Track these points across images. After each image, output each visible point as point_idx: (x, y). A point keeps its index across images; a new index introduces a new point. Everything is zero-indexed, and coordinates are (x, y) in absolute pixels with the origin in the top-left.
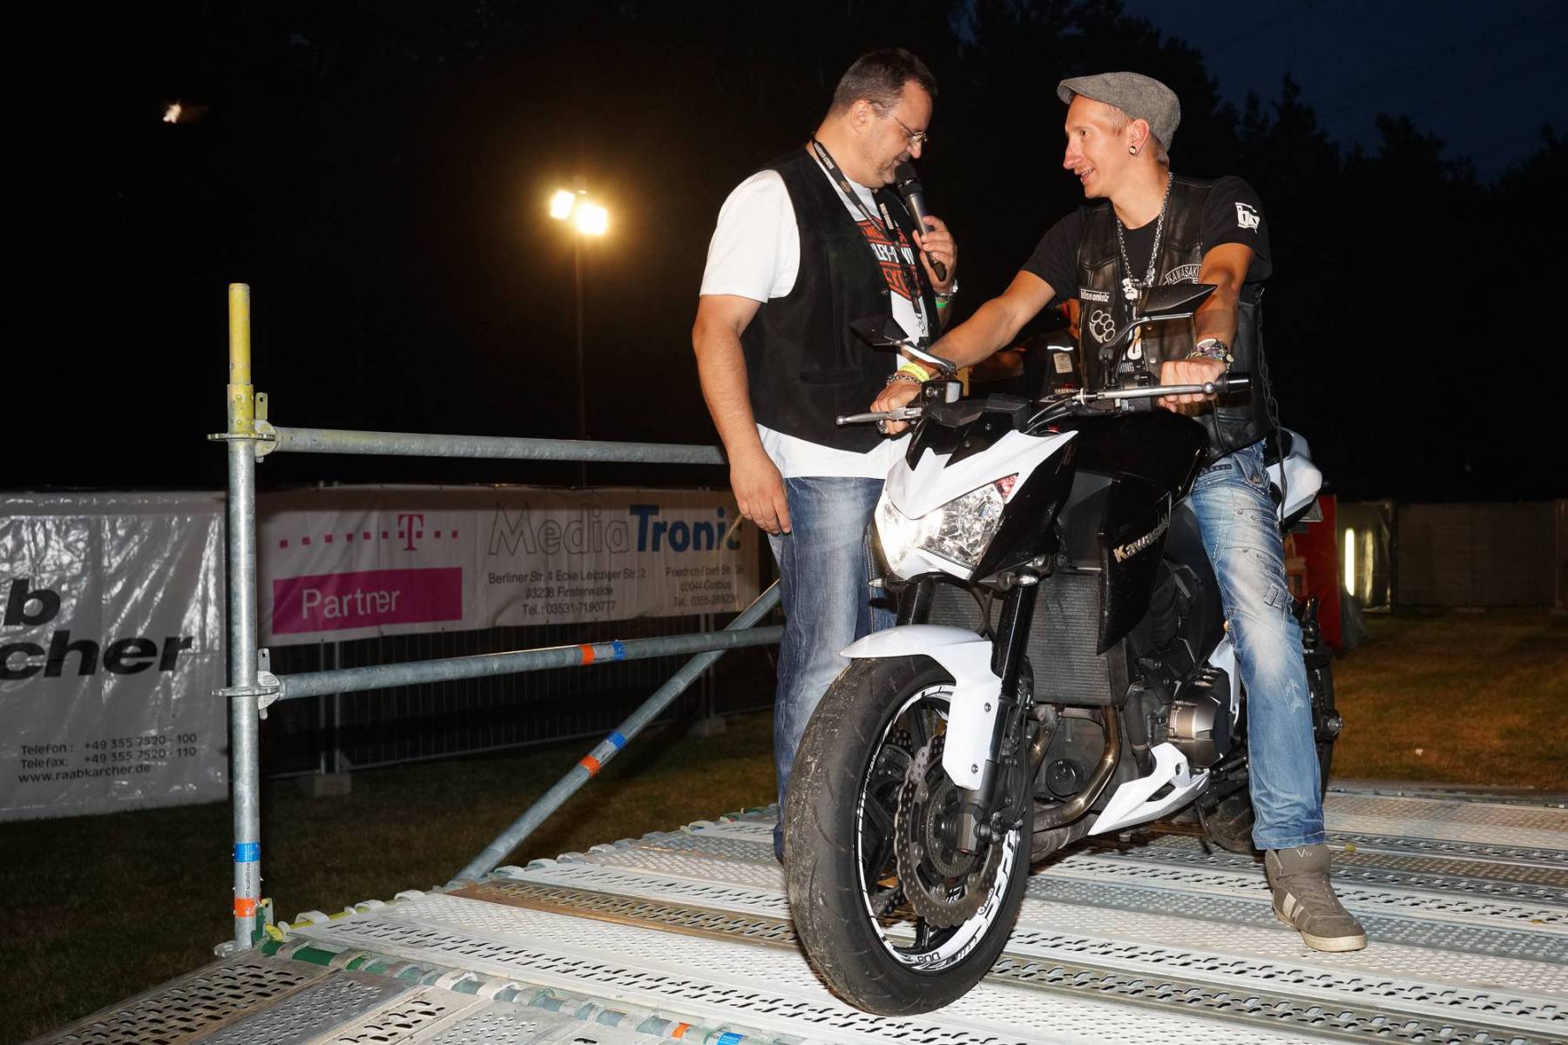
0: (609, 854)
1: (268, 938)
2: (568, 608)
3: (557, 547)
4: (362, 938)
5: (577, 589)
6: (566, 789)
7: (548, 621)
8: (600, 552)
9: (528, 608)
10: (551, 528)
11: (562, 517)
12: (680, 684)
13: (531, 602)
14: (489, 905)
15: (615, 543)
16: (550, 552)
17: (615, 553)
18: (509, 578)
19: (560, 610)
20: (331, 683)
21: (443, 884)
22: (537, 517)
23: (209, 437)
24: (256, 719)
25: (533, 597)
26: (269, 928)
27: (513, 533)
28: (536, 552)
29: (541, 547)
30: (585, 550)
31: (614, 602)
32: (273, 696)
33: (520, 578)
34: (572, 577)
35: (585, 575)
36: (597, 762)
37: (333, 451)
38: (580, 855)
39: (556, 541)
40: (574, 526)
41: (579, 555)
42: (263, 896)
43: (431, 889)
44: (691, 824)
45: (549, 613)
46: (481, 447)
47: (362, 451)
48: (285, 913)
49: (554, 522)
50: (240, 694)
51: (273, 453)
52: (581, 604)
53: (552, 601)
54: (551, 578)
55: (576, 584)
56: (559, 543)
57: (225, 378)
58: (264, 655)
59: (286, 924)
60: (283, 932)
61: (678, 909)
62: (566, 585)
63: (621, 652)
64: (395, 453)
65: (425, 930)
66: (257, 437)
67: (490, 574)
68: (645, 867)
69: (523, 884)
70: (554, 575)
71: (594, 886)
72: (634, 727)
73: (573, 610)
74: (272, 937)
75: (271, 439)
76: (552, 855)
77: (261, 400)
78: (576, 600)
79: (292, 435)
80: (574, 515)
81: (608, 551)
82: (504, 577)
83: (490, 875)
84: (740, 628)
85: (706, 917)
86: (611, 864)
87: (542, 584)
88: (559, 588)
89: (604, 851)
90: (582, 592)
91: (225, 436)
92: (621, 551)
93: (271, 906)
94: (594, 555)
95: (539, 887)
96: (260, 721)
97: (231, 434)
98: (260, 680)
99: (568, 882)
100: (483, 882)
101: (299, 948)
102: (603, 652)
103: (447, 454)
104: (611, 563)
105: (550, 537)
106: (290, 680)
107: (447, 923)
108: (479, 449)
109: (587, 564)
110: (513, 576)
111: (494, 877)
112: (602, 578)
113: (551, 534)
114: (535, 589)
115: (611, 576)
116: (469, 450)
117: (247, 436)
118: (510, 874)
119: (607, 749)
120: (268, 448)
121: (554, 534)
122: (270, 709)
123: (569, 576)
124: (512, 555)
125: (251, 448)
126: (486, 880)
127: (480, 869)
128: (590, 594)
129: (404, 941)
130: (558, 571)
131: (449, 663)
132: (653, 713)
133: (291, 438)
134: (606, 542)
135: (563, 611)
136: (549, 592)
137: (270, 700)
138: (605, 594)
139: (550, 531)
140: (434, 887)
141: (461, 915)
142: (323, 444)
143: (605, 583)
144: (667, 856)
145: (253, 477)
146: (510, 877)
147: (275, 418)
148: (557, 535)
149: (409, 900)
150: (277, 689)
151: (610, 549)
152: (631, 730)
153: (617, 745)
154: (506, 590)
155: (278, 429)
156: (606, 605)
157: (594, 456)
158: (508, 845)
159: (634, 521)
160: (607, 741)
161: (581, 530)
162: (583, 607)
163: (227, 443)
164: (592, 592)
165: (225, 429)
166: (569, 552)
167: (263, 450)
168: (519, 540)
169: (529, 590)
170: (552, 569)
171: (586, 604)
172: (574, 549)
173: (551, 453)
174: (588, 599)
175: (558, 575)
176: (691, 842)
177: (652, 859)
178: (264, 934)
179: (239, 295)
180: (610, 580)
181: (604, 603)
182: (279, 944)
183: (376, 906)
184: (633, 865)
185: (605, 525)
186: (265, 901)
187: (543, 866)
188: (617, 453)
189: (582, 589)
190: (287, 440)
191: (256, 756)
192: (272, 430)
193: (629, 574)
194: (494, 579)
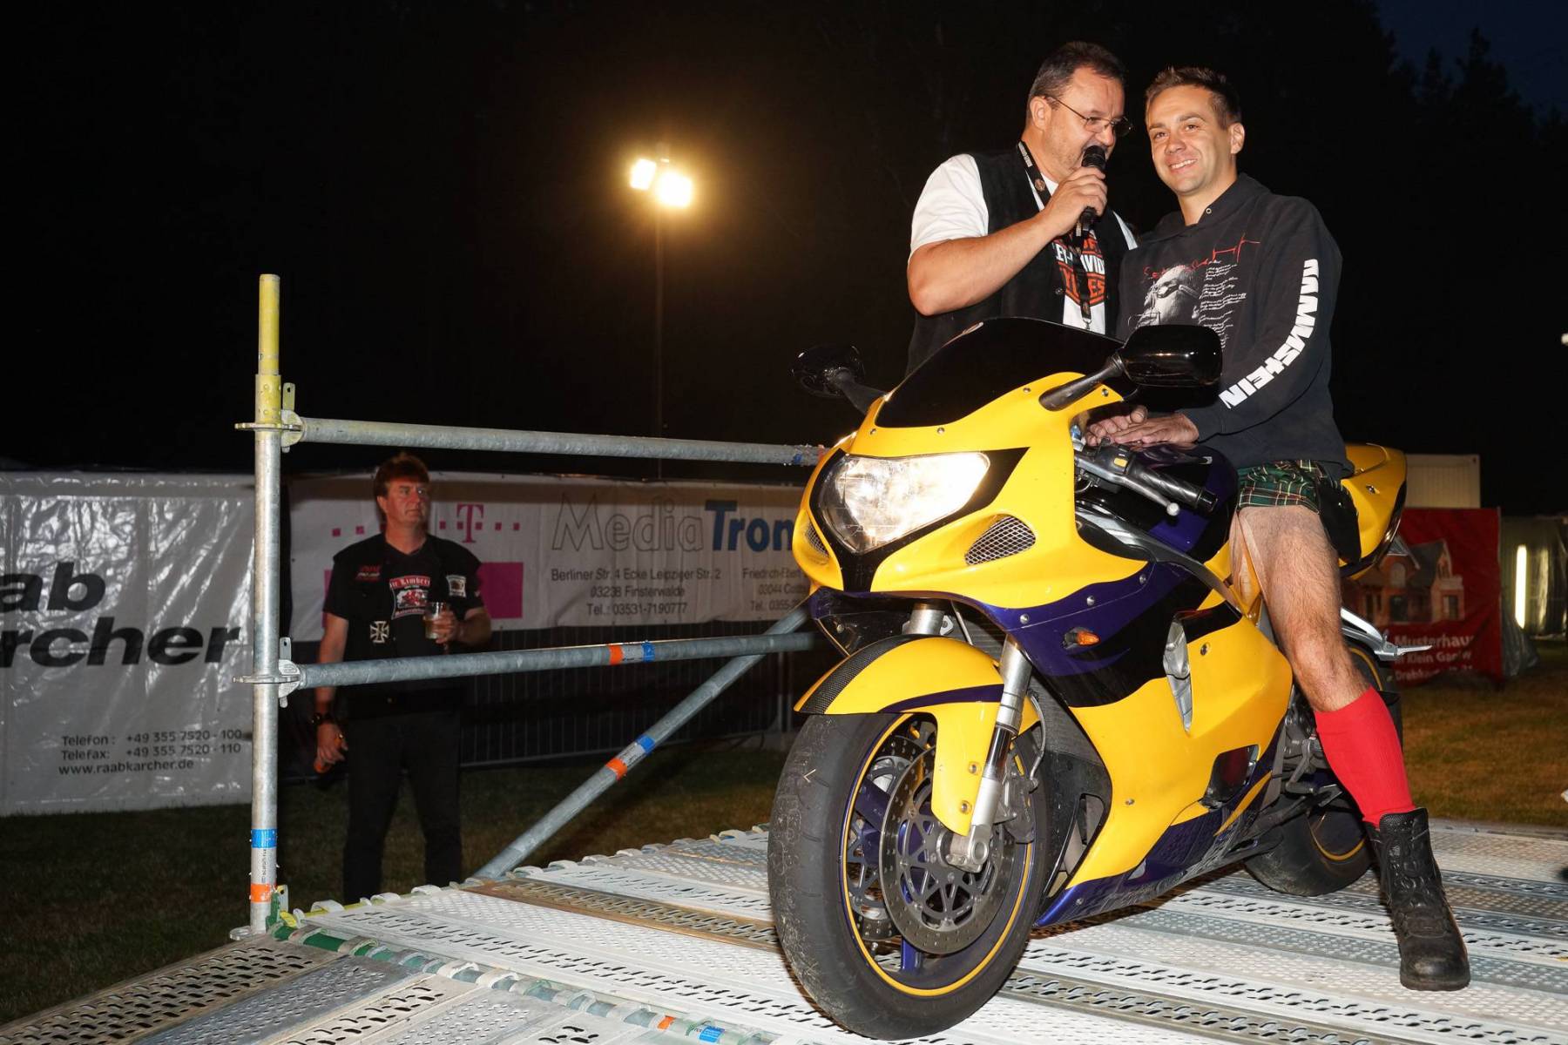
0: (635, 858)
1: (282, 924)
2: (636, 609)
3: (625, 542)
4: (374, 928)
5: (646, 589)
6: (590, 791)
7: (614, 623)
8: (672, 549)
9: (593, 608)
10: (620, 523)
11: (632, 512)
12: (713, 688)
13: (596, 601)
14: (502, 902)
15: (688, 541)
16: (618, 548)
17: (689, 551)
18: (573, 575)
19: (628, 611)
20: (351, 674)
21: (460, 881)
22: (605, 511)
23: (237, 426)
24: (276, 706)
25: (599, 596)
26: (283, 914)
27: (579, 527)
28: (602, 548)
29: (609, 544)
30: (656, 547)
31: (685, 604)
32: (292, 684)
33: (586, 576)
34: (641, 575)
35: (655, 575)
36: (624, 764)
37: (360, 442)
38: (605, 858)
39: (624, 537)
40: (645, 521)
41: (650, 552)
42: (279, 882)
43: (448, 885)
44: (722, 833)
45: (616, 614)
46: (509, 440)
47: (388, 443)
48: (300, 901)
49: (623, 516)
50: (260, 681)
51: (299, 443)
52: (650, 604)
53: (618, 601)
54: (618, 576)
55: (644, 584)
56: (628, 539)
57: (253, 368)
58: (285, 644)
59: (301, 912)
60: (297, 919)
61: (689, 913)
62: (634, 584)
63: (650, 653)
64: (422, 446)
65: (436, 923)
66: (283, 427)
67: (553, 570)
68: (669, 871)
69: (539, 884)
70: (621, 573)
71: (610, 888)
72: (665, 730)
73: (641, 612)
74: (285, 924)
75: (297, 429)
76: (577, 858)
77: (289, 390)
78: (645, 600)
79: (318, 426)
80: (645, 510)
81: (680, 549)
82: (568, 573)
83: (509, 874)
84: (781, 632)
85: (715, 921)
86: (634, 867)
87: (608, 583)
88: (627, 587)
89: (631, 855)
90: (651, 592)
91: (251, 425)
92: (694, 549)
93: (286, 893)
94: (665, 553)
95: (554, 886)
96: (280, 709)
97: (258, 423)
98: (281, 669)
99: (587, 883)
100: (501, 881)
101: (311, 934)
102: (632, 652)
103: (476, 447)
104: (684, 561)
105: (618, 532)
106: (310, 670)
107: (457, 916)
108: (507, 443)
109: (657, 562)
110: (578, 573)
111: (510, 875)
112: (673, 578)
113: (619, 529)
114: (600, 587)
115: (683, 575)
116: (498, 444)
117: (273, 426)
118: (529, 874)
119: (634, 752)
120: (294, 438)
121: (622, 529)
122: (290, 697)
123: (638, 575)
124: (578, 550)
125: (277, 439)
126: (505, 879)
127: (500, 868)
128: (660, 594)
129: (414, 932)
130: (626, 569)
131: (472, 658)
132: (685, 717)
133: (317, 429)
134: (679, 539)
135: (631, 612)
136: (616, 591)
137: (291, 688)
138: (676, 595)
139: (618, 526)
140: (451, 884)
141: (473, 909)
142: (349, 435)
143: (676, 583)
144: (692, 862)
145: (279, 466)
146: (528, 877)
147: (304, 408)
148: (626, 530)
149: (425, 894)
150: (297, 678)
151: (682, 547)
152: (661, 734)
153: (645, 748)
154: (569, 588)
155: (305, 419)
156: (677, 607)
157: (627, 452)
158: (528, 845)
159: (709, 517)
160: (636, 744)
161: (652, 526)
162: (653, 609)
163: (254, 433)
164: (662, 592)
165: (252, 419)
166: (637, 547)
167: (289, 440)
168: (585, 533)
169: (594, 588)
170: (620, 566)
171: (655, 606)
172: (644, 546)
173: (582, 448)
174: (658, 600)
175: (625, 574)
176: (720, 849)
177: (677, 864)
178: (278, 920)
179: (269, 286)
180: (681, 580)
181: (674, 604)
182: (292, 930)
183: (390, 899)
184: (656, 869)
185: (676, 524)
186: (280, 888)
187: (564, 868)
188: (651, 449)
189: (651, 589)
190: (313, 431)
191: (275, 743)
192: (298, 420)
193: (702, 574)
194: (557, 575)
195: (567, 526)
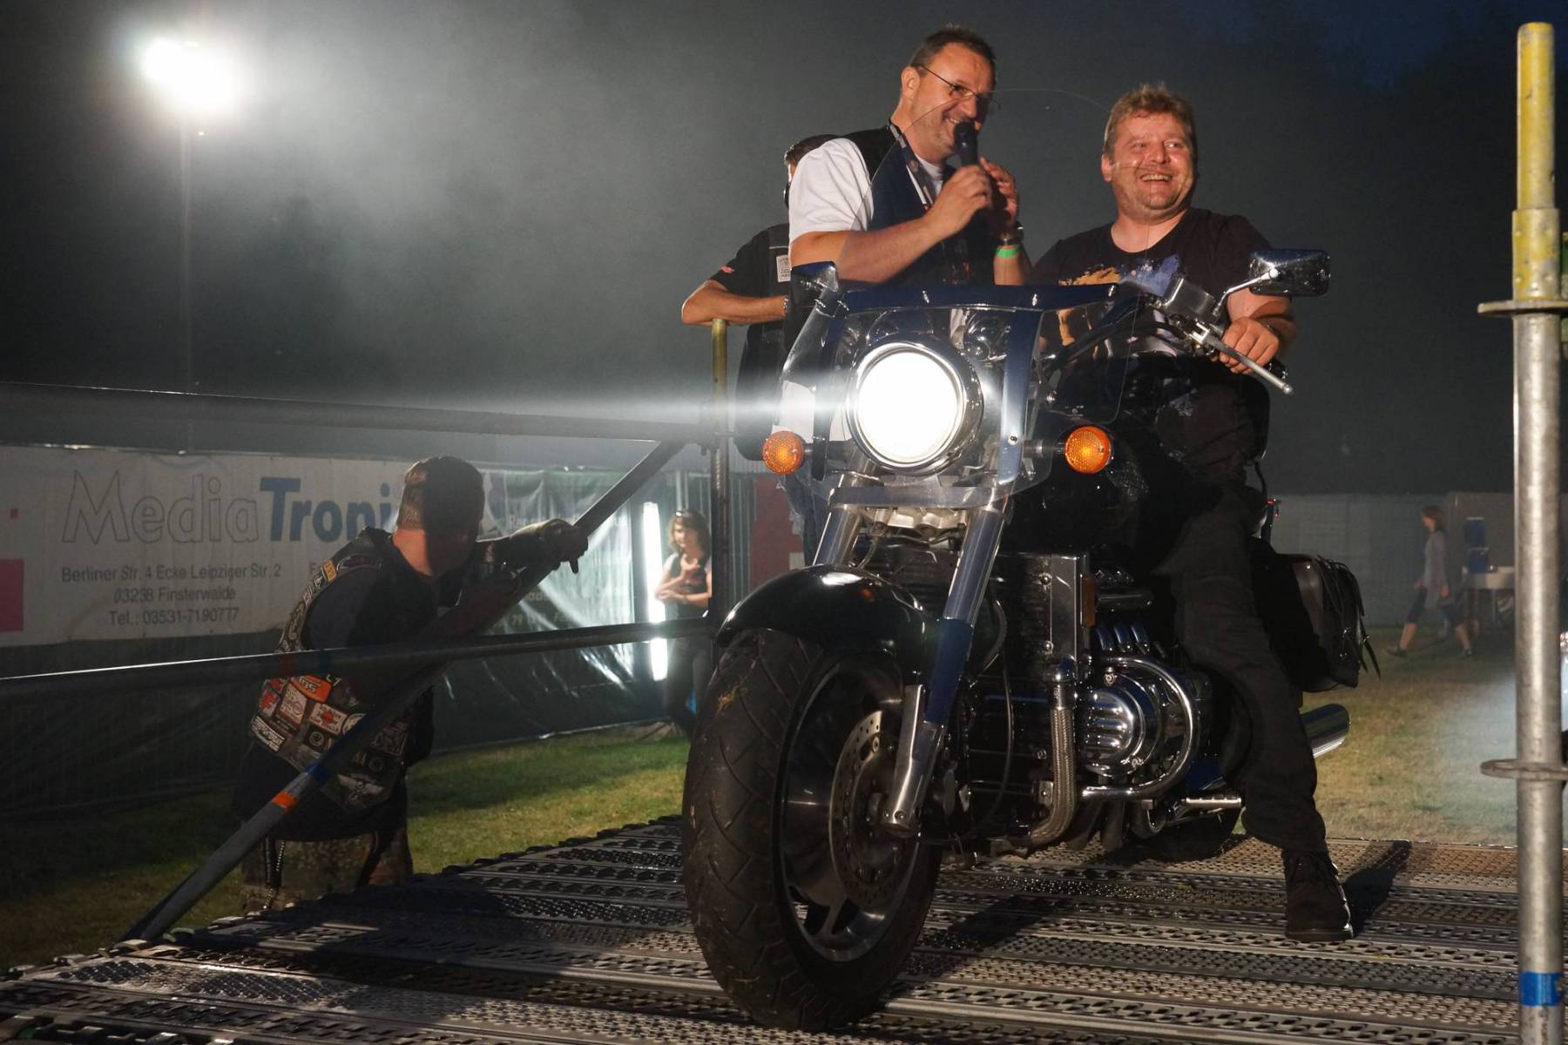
2: (173, 616)
3: (158, 532)
5: (186, 591)
8: (219, 540)
9: (117, 616)
10: (152, 508)
13: (121, 608)
15: (238, 528)
16: (149, 539)
17: (242, 542)
18: (91, 575)
19: (162, 619)
25: (124, 601)
27: (96, 513)
28: (129, 540)
29: (136, 533)
30: (198, 537)
31: (237, 609)
33: (107, 575)
34: (180, 573)
35: (197, 573)
39: (156, 526)
40: (183, 506)
45: (146, 624)
49: (155, 499)
52: (190, 610)
53: (150, 607)
54: (150, 575)
55: (183, 584)
56: (161, 527)
62: (171, 585)
67: (63, 570)
70: (154, 572)
73: (179, 620)
78: (185, 605)
82: (83, 573)
87: (136, 584)
88: (161, 589)
90: (191, 595)
92: (249, 540)
104: (234, 554)
109: (198, 557)
110: (96, 572)
112: (220, 577)
113: (150, 516)
114: (127, 590)
115: (233, 573)
121: (154, 514)
123: (175, 573)
124: (96, 543)
128: (204, 598)
130: (158, 567)
134: (227, 528)
135: (167, 620)
136: (147, 594)
138: (225, 598)
139: (149, 512)
143: (225, 582)
148: (158, 517)
154: (85, 591)
159: (267, 501)
162: (194, 616)
164: (206, 594)
166: (175, 540)
168: (106, 521)
169: (119, 590)
170: (152, 563)
171: (197, 612)
172: (182, 536)
174: (201, 605)
175: (159, 572)
181: (222, 609)
189: (192, 591)
193: (258, 571)
194: (70, 576)
195: (81, 511)
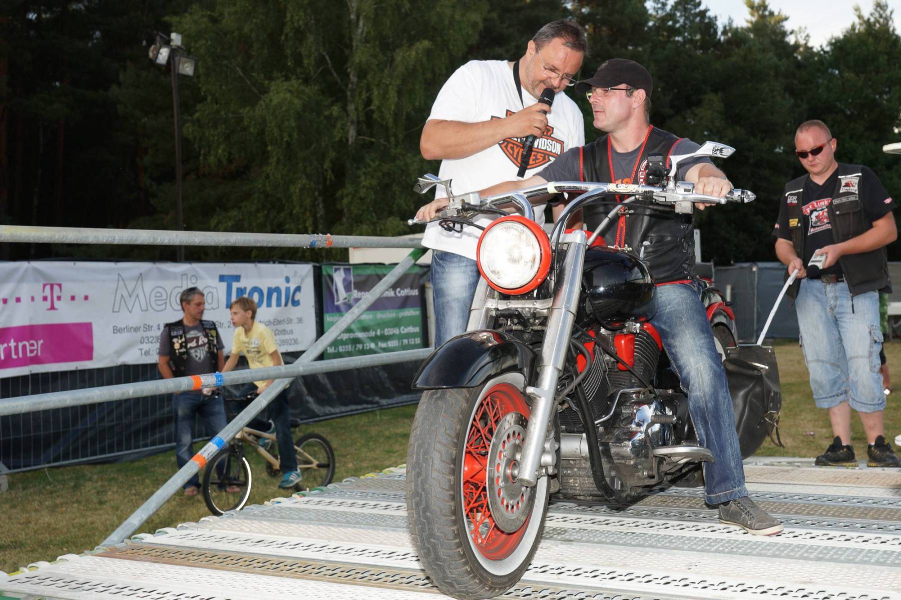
4: (35, 587)
9: (143, 351)
10: (160, 293)
13: (145, 346)
16: (158, 309)
18: (128, 329)
22: (149, 285)
25: (147, 343)
27: (130, 296)
28: (147, 310)
29: (152, 307)
33: (136, 329)
67: (114, 327)
82: (124, 329)
87: (152, 334)
105: (158, 299)
110: (131, 328)
114: (147, 337)
121: (161, 296)
124: (131, 312)
129: (67, 588)
148: (164, 297)
149: (68, 561)
154: (125, 338)
159: (224, 287)
168: (135, 300)
169: (143, 338)
194: (116, 330)
195: (122, 296)
